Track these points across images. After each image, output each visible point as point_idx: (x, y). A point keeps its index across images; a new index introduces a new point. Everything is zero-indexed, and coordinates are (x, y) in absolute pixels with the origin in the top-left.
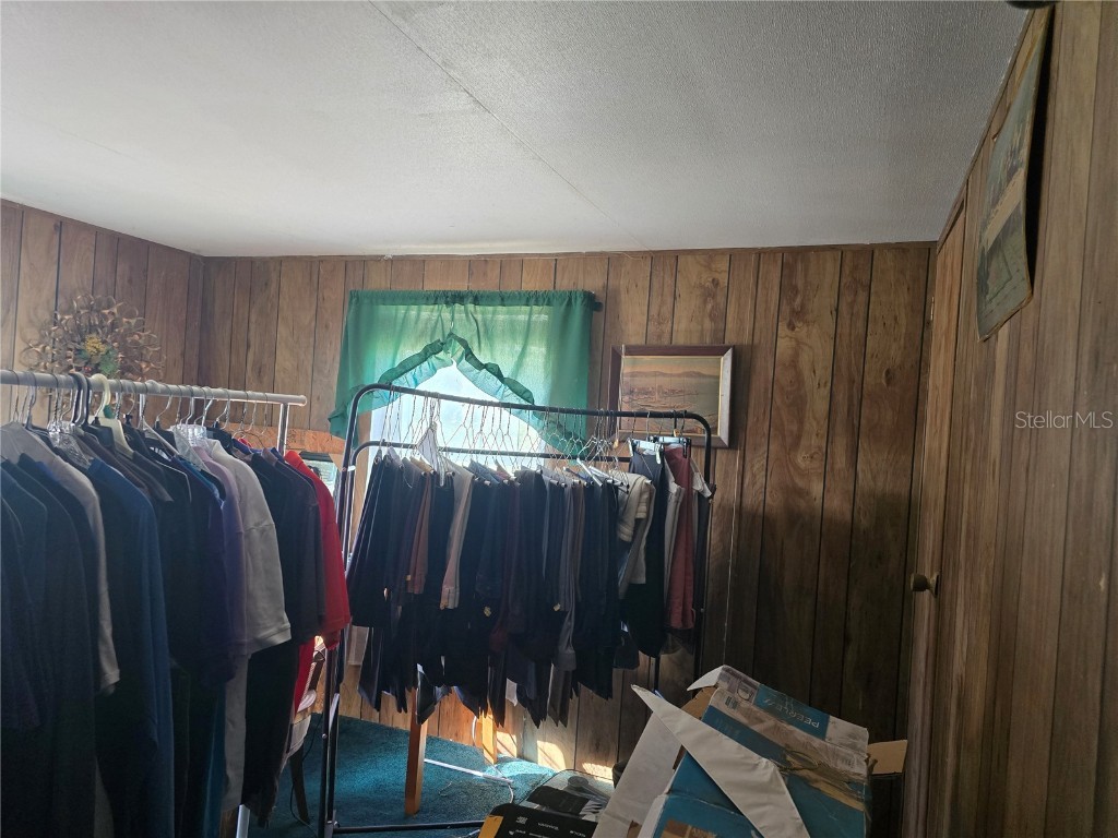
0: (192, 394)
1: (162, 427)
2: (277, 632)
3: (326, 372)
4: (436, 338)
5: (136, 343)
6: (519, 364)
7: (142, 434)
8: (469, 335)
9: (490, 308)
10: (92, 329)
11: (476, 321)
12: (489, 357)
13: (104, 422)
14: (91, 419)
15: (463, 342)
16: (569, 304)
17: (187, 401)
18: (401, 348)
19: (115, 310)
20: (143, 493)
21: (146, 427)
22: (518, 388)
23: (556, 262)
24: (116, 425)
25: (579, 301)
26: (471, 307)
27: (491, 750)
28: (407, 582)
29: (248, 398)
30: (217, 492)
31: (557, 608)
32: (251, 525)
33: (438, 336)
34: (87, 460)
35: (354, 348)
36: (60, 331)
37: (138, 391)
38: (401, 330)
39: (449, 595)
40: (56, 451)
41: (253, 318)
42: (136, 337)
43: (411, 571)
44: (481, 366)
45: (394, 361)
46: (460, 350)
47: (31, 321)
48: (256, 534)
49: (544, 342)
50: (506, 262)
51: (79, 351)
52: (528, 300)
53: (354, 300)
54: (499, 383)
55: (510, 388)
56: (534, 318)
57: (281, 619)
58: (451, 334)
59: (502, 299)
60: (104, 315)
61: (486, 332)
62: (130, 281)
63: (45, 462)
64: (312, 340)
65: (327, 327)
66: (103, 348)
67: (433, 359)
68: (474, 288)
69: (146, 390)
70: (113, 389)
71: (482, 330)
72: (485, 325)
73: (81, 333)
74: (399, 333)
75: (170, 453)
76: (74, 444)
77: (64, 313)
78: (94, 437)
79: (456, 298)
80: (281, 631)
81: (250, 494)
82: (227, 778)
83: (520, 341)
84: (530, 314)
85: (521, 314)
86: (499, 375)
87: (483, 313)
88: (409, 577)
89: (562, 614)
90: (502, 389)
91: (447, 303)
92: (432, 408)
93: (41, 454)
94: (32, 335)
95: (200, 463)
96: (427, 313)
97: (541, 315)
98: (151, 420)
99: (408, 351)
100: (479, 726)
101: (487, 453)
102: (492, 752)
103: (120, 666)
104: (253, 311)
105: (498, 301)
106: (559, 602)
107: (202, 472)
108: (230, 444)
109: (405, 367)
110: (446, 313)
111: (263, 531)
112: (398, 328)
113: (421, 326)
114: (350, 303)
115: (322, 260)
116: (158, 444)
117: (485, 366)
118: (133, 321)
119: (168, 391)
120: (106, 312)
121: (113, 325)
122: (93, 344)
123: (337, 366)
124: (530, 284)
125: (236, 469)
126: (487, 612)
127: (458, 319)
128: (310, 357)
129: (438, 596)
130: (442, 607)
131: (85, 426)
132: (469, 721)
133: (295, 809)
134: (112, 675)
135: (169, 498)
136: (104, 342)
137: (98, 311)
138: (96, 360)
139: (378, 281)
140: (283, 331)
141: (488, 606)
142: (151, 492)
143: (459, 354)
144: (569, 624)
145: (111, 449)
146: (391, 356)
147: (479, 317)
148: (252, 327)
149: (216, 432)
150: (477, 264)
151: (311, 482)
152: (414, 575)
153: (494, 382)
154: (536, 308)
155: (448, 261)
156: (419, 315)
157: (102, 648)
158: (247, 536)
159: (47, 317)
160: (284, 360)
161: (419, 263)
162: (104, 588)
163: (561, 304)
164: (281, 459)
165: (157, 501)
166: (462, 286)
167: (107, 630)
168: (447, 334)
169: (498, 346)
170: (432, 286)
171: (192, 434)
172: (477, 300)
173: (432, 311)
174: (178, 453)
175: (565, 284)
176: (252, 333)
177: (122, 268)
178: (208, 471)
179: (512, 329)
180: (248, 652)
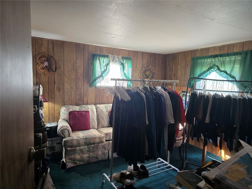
0: (159, 81)
1: (155, 87)
2: (172, 121)
3: (187, 75)
4: (211, 66)
5: (154, 72)
6: (232, 70)
7: (152, 88)
8: (219, 64)
9: (224, 57)
10: (147, 70)
11: (221, 61)
12: (224, 69)
13: (147, 86)
14: (145, 86)
15: (217, 66)
16: (247, 54)
17: (158, 82)
18: (203, 69)
19: (151, 67)
20: (151, 97)
21: (152, 87)
22: (231, 76)
23: (243, 44)
24: (148, 87)
25: (249, 53)
26: (219, 58)
27: (224, 158)
28: (198, 117)
29: (168, 81)
30: (162, 97)
31: (234, 126)
32: (168, 103)
33: (212, 65)
34: (144, 92)
35: (193, 70)
36: (143, 71)
37: (151, 81)
38: (203, 65)
39: (207, 120)
40: (140, 90)
41: (174, 65)
42: (154, 71)
43: (199, 115)
44: (221, 71)
45: (201, 72)
46: (216, 68)
47: (139, 70)
48: (168, 104)
49: (239, 64)
50: (229, 46)
51: (145, 74)
52: (235, 54)
53: (193, 59)
54: (226, 75)
55: (229, 76)
56: (236, 58)
57: (173, 119)
58: (214, 64)
59: (228, 55)
60: (149, 68)
61: (223, 63)
62: (153, 61)
63: (139, 92)
64: (185, 68)
65: (187, 66)
66: (149, 73)
67: (210, 70)
68: (221, 53)
69: (152, 81)
70: (148, 81)
71: (222, 63)
72: (223, 62)
73: (146, 71)
74: (202, 65)
75: (156, 91)
76: (143, 90)
77: (143, 68)
78: (145, 88)
79: (215, 56)
80: (173, 121)
81: (167, 98)
82: (165, 144)
83: (232, 64)
84: (235, 58)
85: (233, 58)
86: (226, 73)
87: (223, 59)
88: (199, 116)
89: (236, 128)
90: (227, 76)
91: (214, 58)
92: (205, 82)
93: (139, 91)
94: (139, 72)
95: (160, 92)
96: (209, 60)
97: (239, 58)
98: (153, 86)
99: (205, 69)
100: (221, 152)
101: (219, 91)
102: (224, 159)
103: (148, 122)
104: (173, 64)
105: (227, 55)
106: (235, 125)
107: (160, 94)
108: (165, 90)
109: (204, 73)
110: (213, 60)
111: (169, 104)
112: (202, 64)
113: (207, 63)
114: (192, 60)
115: (187, 52)
116: (154, 89)
117: (223, 71)
118: (153, 68)
119: (155, 81)
120: (149, 67)
121: (150, 69)
122: (147, 73)
123: (189, 73)
124: (236, 50)
125: (165, 94)
126: (216, 125)
127: (216, 61)
128: (184, 72)
129: (205, 120)
130: (206, 122)
131: (144, 87)
132: (219, 151)
133: (180, 157)
134: (147, 123)
135: (155, 98)
136: (149, 72)
137: (148, 67)
138: (148, 75)
139: (198, 55)
140: (179, 67)
141: (217, 124)
142: (152, 97)
143: (216, 69)
144: (238, 130)
145: (147, 90)
146: (200, 71)
147: (221, 60)
148: (173, 67)
149: (163, 87)
150: (221, 48)
151: (178, 96)
152: (200, 115)
153: (225, 75)
154: (236, 56)
155: (214, 48)
156: (207, 61)
157: (146, 118)
158: (167, 105)
159: (141, 69)
160: (179, 73)
161: (207, 50)
162: (146, 110)
163: (244, 54)
164: (173, 92)
165: (153, 98)
166: (218, 53)
167: (147, 116)
168: (213, 64)
169: (226, 66)
170: (211, 54)
171: (159, 88)
172: (221, 56)
173: (210, 60)
174: (157, 91)
175: (246, 49)
176: (173, 68)
177: (152, 59)
178: (161, 94)
179: (230, 62)
180: (168, 124)
